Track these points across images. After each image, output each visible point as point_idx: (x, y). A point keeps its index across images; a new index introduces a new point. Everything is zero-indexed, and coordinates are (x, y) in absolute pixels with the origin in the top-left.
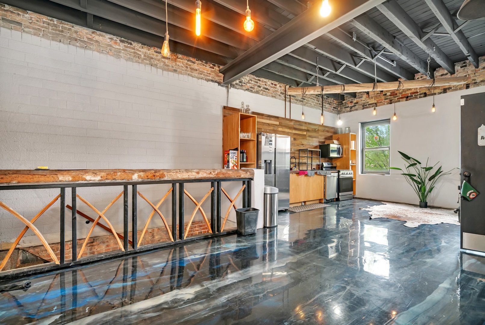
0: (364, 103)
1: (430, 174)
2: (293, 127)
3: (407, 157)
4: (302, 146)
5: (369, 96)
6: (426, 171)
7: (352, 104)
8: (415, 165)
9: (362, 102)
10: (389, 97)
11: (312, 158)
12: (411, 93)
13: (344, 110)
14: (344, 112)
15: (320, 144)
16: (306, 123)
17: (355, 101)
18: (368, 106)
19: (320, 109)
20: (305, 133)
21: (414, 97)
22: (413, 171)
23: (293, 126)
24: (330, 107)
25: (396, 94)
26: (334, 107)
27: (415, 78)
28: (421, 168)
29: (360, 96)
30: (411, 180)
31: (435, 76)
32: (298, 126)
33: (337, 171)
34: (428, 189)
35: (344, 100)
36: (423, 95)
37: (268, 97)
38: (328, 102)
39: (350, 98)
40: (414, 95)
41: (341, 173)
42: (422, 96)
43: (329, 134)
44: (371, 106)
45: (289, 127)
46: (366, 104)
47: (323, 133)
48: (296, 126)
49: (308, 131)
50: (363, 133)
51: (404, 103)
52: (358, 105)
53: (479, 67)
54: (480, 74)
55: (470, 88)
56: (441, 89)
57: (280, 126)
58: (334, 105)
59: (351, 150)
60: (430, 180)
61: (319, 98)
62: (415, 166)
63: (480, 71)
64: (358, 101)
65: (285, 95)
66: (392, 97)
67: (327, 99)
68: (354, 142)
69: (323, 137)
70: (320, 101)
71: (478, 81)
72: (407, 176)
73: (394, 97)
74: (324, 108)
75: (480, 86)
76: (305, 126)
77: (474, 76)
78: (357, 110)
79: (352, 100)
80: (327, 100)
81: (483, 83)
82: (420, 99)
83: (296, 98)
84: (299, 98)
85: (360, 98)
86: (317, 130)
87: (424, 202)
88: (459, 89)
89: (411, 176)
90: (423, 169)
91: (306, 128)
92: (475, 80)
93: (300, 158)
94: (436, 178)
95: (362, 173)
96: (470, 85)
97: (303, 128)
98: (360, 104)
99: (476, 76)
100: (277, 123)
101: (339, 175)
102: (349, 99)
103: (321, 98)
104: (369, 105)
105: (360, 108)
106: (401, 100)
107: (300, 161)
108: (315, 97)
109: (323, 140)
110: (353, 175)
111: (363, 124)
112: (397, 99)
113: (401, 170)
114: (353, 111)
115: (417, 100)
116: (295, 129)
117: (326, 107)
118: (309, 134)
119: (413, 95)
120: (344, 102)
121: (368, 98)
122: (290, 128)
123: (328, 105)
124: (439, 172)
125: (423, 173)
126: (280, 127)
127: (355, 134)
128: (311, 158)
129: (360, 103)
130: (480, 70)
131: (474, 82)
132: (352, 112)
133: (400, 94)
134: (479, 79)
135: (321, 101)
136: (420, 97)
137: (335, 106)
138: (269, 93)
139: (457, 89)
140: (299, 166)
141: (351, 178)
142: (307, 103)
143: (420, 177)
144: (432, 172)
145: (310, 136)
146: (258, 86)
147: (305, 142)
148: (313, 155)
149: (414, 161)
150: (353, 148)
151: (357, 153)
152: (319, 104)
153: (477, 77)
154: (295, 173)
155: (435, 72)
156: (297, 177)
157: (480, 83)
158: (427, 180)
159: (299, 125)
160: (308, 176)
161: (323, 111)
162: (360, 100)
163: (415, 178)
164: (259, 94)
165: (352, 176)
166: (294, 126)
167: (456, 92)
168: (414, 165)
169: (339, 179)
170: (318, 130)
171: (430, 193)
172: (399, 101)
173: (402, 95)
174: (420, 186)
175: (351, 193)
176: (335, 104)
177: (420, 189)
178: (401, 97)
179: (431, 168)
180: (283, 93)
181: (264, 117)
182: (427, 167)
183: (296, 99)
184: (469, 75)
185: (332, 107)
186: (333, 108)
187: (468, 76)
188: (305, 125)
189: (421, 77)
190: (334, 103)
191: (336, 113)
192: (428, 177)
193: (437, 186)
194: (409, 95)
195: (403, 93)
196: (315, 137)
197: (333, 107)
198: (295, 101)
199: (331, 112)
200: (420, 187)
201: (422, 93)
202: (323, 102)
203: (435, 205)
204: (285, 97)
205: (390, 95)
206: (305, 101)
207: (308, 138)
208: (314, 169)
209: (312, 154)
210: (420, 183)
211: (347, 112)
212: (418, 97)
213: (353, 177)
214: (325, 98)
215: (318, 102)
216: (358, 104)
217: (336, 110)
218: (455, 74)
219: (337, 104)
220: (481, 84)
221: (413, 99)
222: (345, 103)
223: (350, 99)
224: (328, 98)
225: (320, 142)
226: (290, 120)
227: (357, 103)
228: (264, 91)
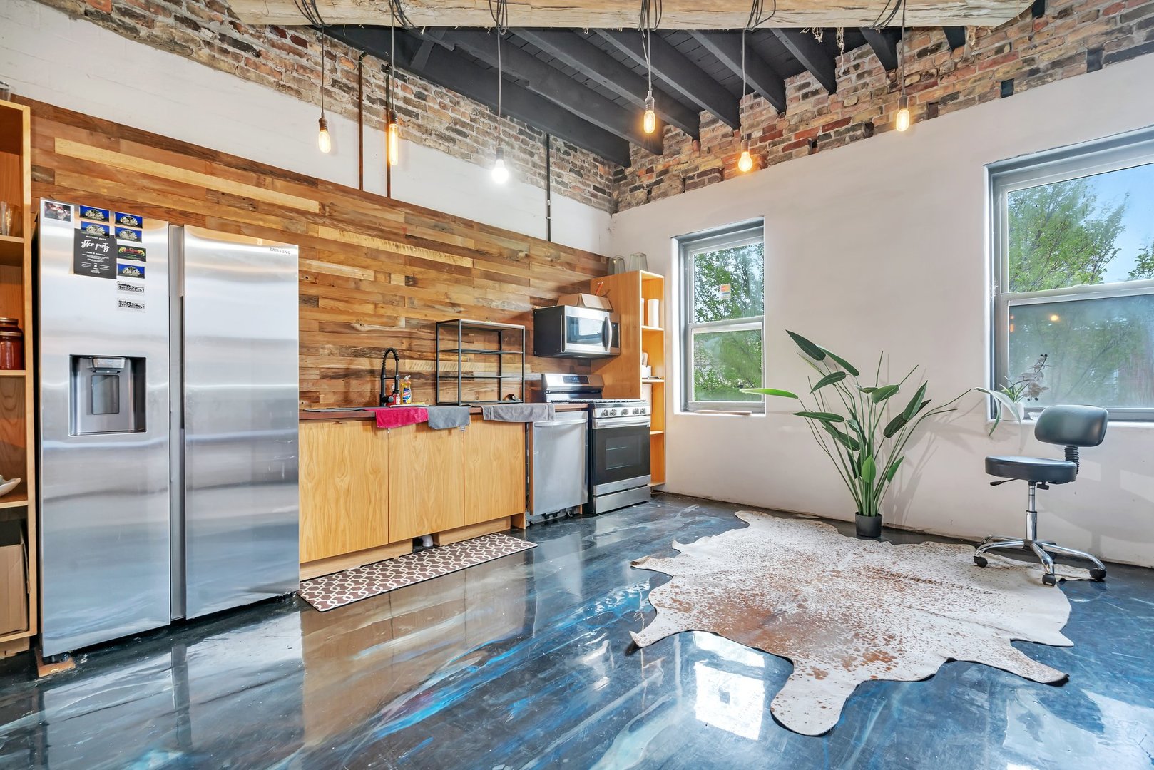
0: (686, 171)
1: (888, 410)
2: (401, 232)
3: (816, 353)
4: (450, 309)
5: (699, 145)
6: (876, 403)
7: (650, 178)
8: (841, 379)
9: (680, 166)
10: (759, 144)
11: (500, 355)
12: (824, 127)
13: (628, 196)
14: (629, 205)
15: (538, 307)
16: (469, 224)
17: (659, 167)
18: (696, 180)
19: (537, 184)
20: (466, 262)
21: (835, 140)
22: (833, 400)
23: (405, 229)
24: (579, 185)
25: (781, 134)
26: (597, 185)
27: (836, 71)
28: (860, 389)
29: (675, 148)
30: (828, 436)
31: (899, 61)
32: (430, 231)
33: (585, 405)
34: (881, 467)
35: (628, 164)
36: (863, 128)
37: (250, 84)
38: (570, 165)
39: (647, 156)
40: (836, 132)
41: (598, 412)
42: (859, 133)
43: (578, 276)
44: (706, 181)
45: (382, 231)
46: (691, 174)
47: (549, 270)
48: (418, 230)
49: (477, 254)
50: (685, 274)
51: (804, 162)
52: (670, 179)
53: (1047, 13)
54: (1049, 38)
55: (1017, 92)
56: (918, 103)
57: (328, 221)
58: (598, 178)
59: (646, 333)
60: (888, 433)
61: (531, 142)
62: (840, 382)
63: (1050, 26)
64: (667, 164)
65: (360, 97)
66: (767, 143)
67: (566, 153)
68: (656, 302)
69: (552, 284)
70: (536, 156)
71: (1042, 66)
72: (817, 421)
73: (773, 143)
74: (553, 184)
75: (1048, 82)
76: (465, 236)
77: (1030, 48)
78: (664, 195)
79: (652, 162)
80: (566, 157)
81: (1059, 71)
82: (854, 143)
83: (420, 122)
84: (437, 125)
85: (674, 154)
86: (522, 255)
87: (870, 515)
88: (979, 100)
89: (828, 420)
90: (864, 395)
91: (470, 244)
92: (1033, 60)
93: (441, 356)
94: (909, 425)
95: (685, 410)
96: (1015, 83)
97: (458, 241)
98: (674, 176)
99: (1036, 47)
100: (313, 206)
101: (591, 420)
102: (643, 161)
103: (540, 145)
104: (700, 175)
105: (674, 188)
106: (794, 151)
107: (440, 369)
108: (517, 139)
109: (550, 296)
110: (649, 418)
111: (686, 243)
112: (784, 150)
113: (796, 397)
114: (654, 199)
115: (843, 148)
116: (411, 240)
117: (566, 180)
118: (482, 266)
119: (832, 133)
120: (629, 171)
121: (697, 154)
122: (386, 234)
123: (572, 174)
124: (917, 403)
125: (866, 409)
126: (324, 224)
127: (661, 277)
128: (496, 357)
129: (675, 170)
130: (1048, 23)
131: (1027, 68)
132: (653, 203)
133: (791, 131)
134: (1045, 57)
135: (544, 156)
136: (854, 139)
137: (600, 183)
138: (257, 67)
139: (973, 99)
140: (435, 387)
141: (644, 430)
142: (477, 152)
143: (856, 426)
144: (897, 405)
145: (489, 276)
146: (177, 18)
147: (464, 295)
148: (503, 347)
149: (837, 364)
150: (654, 325)
151: (666, 342)
152: (535, 165)
153: (1039, 49)
154: (358, 419)
155: (899, 45)
156: (370, 434)
157: (1051, 71)
158: (878, 435)
159: (434, 227)
160: (431, 429)
161: (552, 193)
162: (675, 163)
163: (841, 427)
164: (189, 56)
165: (645, 420)
166: (409, 227)
167: (970, 109)
168: (837, 380)
169: (591, 434)
170: (527, 256)
171: (889, 481)
172: (789, 157)
173: (797, 136)
174: (856, 455)
175: (646, 479)
176: (601, 177)
177: (857, 468)
178: (793, 141)
179: (893, 390)
180: (346, 86)
181: (217, 165)
182: (879, 387)
183: (419, 126)
184: (1010, 44)
185: (589, 185)
186: (591, 189)
187: (1007, 49)
188: (467, 231)
189: (857, 67)
190: (596, 174)
191: (606, 208)
192: (884, 424)
193: (912, 454)
194: (820, 133)
195: (802, 129)
196: (516, 281)
197: (592, 184)
198: (419, 134)
199: (587, 202)
200: (856, 459)
201: (860, 125)
202: (552, 160)
203: (908, 523)
204: (360, 106)
205: (762, 139)
206: (468, 140)
207: (479, 281)
208: (510, 396)
209: (500, 342)
210: (856, 446)
211: (638, 204)
212: (848, 139)
213: (649, 424)
214: (558, 150)
215: (527, 157)
216: (667, 176)
217: (603, 199)
218: (966, 45)
219: (607, 179)
220: (1051, 75)
221: (831, 145)
222: (633, 173)
223: (646, 161)
224: (572, 152)
225: (537, 301)
226: (389, 203)
227: (665, 172)
228: (225, 52)
